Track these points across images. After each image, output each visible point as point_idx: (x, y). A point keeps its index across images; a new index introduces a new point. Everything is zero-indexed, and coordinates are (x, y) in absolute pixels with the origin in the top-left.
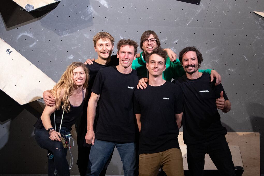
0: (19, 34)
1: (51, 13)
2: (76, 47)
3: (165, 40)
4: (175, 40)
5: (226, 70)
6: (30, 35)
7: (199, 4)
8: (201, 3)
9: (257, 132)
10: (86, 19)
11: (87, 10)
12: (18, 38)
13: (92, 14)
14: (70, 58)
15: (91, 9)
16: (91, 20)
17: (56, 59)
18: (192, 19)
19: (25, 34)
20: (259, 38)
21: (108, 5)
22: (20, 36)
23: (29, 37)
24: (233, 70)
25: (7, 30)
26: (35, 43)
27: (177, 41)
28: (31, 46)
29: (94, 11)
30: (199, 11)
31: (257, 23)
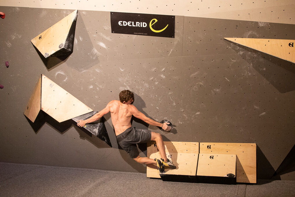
0: (55, 73)
1: (70, 56)
2: (93, 79)
3: (155, 69)
4: (162, 68)
5: (212, 91)
6: (62, 73)
7: (174, 37)
8: (175, 36)
9: (254, 143)
10: (94, 58)
11: (93, 51)
12: (56, 75)
13: (97, 54)
14: (91, 87)
15: (95, 51)
16: (97, 58)
17: (82, 89)
18: (172, 50)
19: (59, 73)
20: (235, 61)
21: (106, 46)
23: (62, 74)
24: (218, 90)
25: (48, 71)
26: (66, 78)
27: (164, 69)
28: (65, 81)
29: (98, 52)
30: (175, 43)
31: (229, 48)
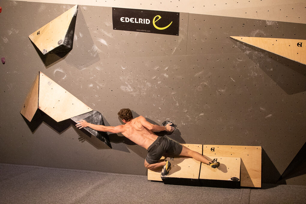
0: (54, 70)
1: (70, 53)
2: (93, 78)
3: (157, 68)
4: (165, 67)
5: (217, 91)
6: (61, 71)
7: (178, 35)
8: (180, 34)
9: (259, 146)
10: (94, 56)
11: (93, 49)
12: (54, 73)
13: (98, 51)
14: (91, 86)
15: (96, 48)
16: (97, 56)
17: (81, 87)
18: (175, 48)
19: (57, 70)
20: (241, 60)
21: (107, 43)
22: (55, 71)
24: (223, 91)
25: (47, 68)
26: (65, 76)
27: (167, 68)
28: (64, 78)
29: (98, 49)
30: (180, 41)
31: (236, 47)
